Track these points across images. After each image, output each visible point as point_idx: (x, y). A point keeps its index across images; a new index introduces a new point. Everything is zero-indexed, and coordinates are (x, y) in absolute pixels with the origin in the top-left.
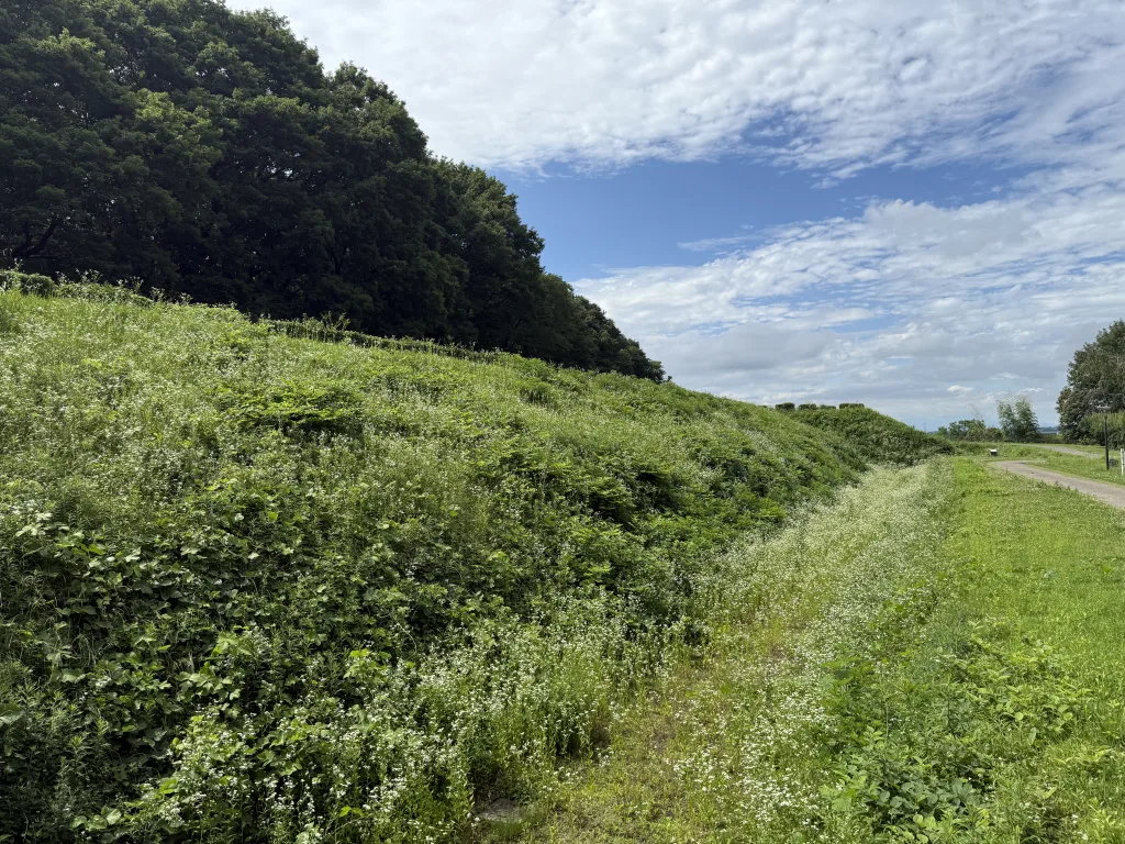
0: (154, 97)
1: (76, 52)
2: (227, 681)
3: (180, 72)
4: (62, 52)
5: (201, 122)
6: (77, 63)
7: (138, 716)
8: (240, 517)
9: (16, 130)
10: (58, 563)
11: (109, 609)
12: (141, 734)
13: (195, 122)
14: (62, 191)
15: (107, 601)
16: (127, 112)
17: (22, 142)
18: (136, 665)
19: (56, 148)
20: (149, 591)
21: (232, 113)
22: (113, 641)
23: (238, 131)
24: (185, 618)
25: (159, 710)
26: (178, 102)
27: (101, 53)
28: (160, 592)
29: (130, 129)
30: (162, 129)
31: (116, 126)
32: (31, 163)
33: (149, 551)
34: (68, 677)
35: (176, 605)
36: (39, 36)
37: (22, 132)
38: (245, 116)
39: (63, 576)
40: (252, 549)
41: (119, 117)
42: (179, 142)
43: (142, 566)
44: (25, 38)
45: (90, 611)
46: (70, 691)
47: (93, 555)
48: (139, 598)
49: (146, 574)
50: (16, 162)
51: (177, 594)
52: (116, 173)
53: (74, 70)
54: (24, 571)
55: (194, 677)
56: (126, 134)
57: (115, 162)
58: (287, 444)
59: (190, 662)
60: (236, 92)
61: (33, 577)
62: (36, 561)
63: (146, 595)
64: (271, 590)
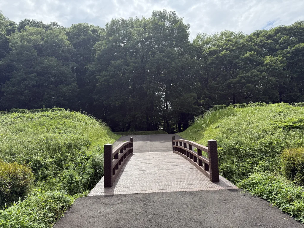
0: (268, 57)
1: (251, 55)
2: (261, 169)
3: (275, 48)
4: (248, 56)
5: (280, 58)
6: (251, 57)
7: (246, 171)
8: (268, 144)
9: (241, 75)
10: (236, 149)
11: (243, 156)
12: (247, 173)
13: (278, 59)
14: (250, 84)
15: (243, 155)
16: (261, 63)
17: (242, 77)
18: (246, 164)
19: (248, 76)
20: (250, 154)
21: (288, 53)
22: (243, 160)
23: (290, 56)
24: (255, 159)
25: (249, 170)
26: (274, 56)
27: (256, 53)
28: (252, 155)
29: (263, 66)
30: (270, 64)
31: (260, 67)
32: (244, 81)
33: (250, 149)
34: (236, 163)
35: (254, 157)
36: (244, 55)
37: (242, 75)
38: (292, 52)
39: (237, 151)
40: (269, 150)
41: (260, 65)
42: (274, 66)
43: (249, 151)
44: (241, 57)
45: (241, 156)
46: (237, 165)
47: (241, 148)
48: (248, 155)
49: (249, 152)
50: (241, 81)
51: (255, 155)
52: (260, 77)
53: (250, 59)
54: (232, 150)
55: (256, 167)
56: (262, 68)
57: (260, 75)
58: (283, 131)
59: (256, 165)
60: (289, 47)
61: (233, 151)
62: (233, 149)
63: (250, 155)
64: (273, 157)
